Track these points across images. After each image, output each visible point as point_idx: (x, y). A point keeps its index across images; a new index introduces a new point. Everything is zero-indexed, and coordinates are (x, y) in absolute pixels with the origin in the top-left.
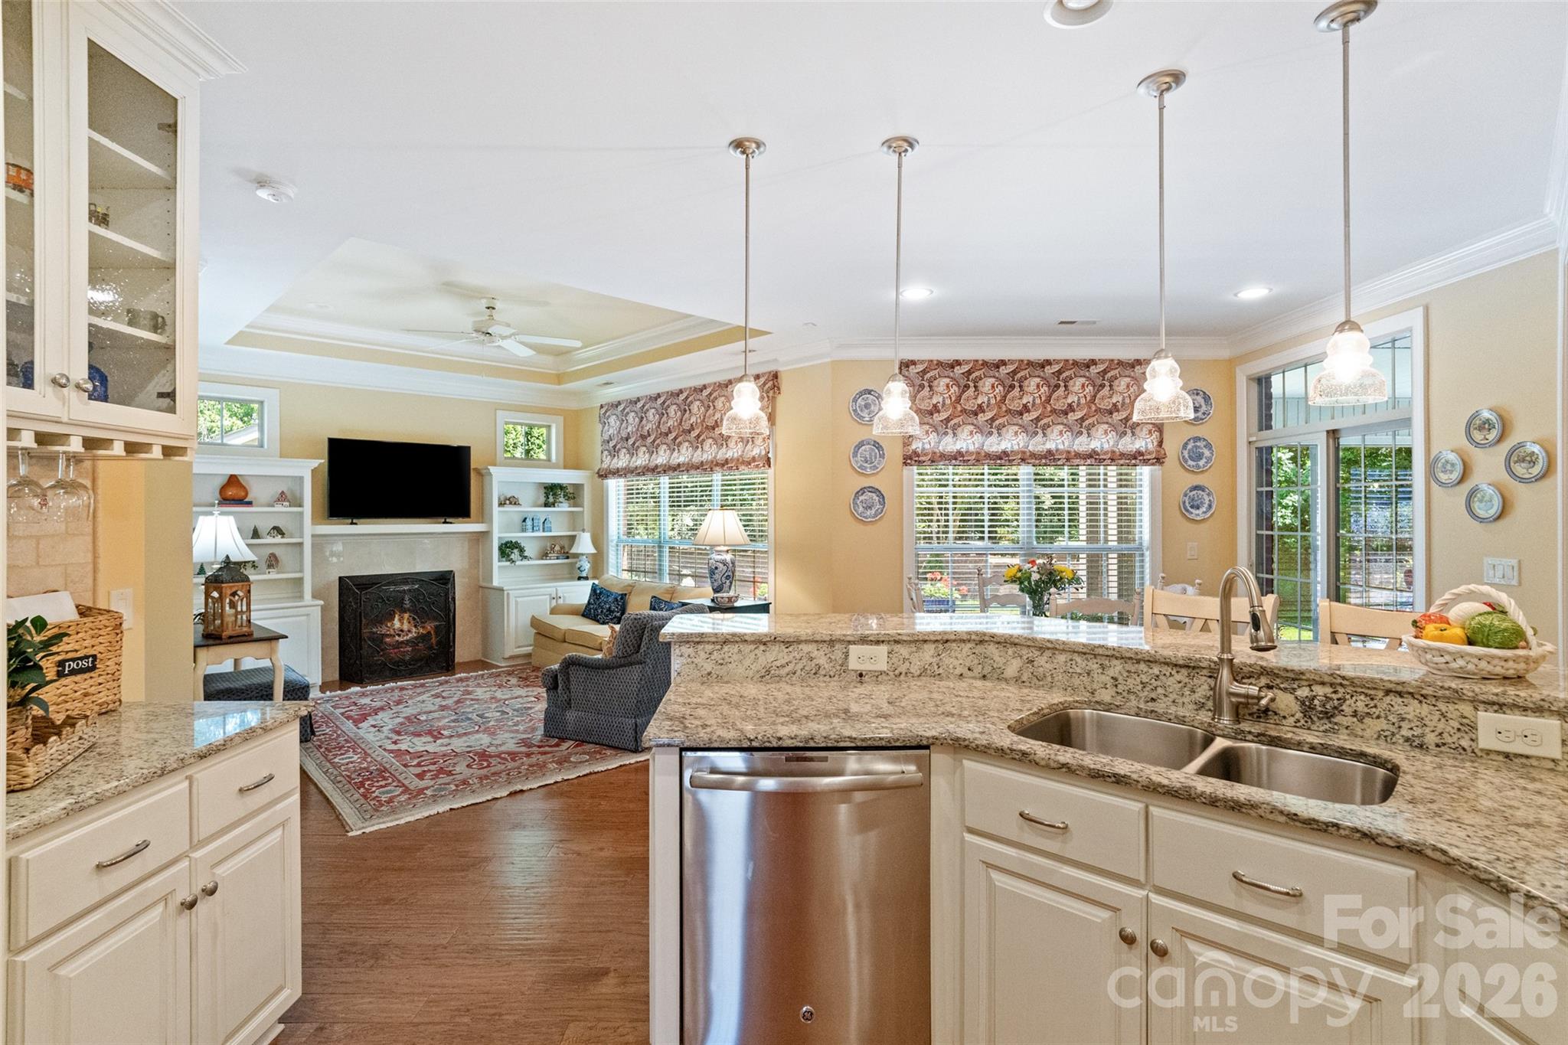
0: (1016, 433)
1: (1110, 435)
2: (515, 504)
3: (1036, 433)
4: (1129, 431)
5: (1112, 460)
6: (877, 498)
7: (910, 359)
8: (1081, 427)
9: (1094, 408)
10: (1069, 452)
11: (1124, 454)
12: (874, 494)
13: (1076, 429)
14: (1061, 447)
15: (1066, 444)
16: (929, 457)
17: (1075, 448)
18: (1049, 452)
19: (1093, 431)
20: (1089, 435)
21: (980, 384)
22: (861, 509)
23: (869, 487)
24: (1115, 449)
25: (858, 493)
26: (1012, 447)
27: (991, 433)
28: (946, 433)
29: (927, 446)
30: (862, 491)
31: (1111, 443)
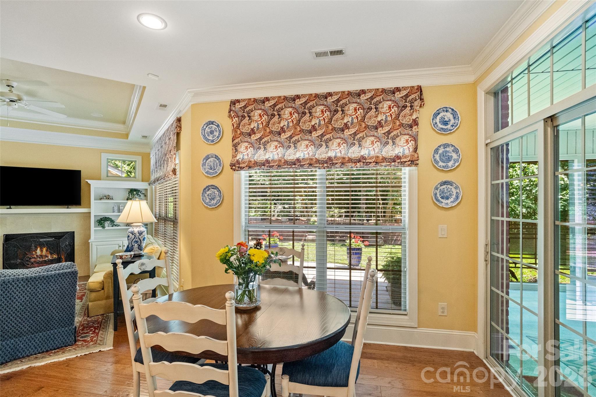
0: (307, 146)
1: (376, 145)
2: (108, 199)
3: (321, 146)
4: (390, 141)
5: (377, 163)
6: (218, 193)
7: (237, 99)
8: (354, 140)
9: (363, 125)
10: (344, 158)
11: (385, 159)
12: (215, 190)
13: (350, 141)
14: (339, 155)
15: (343, 152)
16: (246, 164)
17: (349, 155)
18: (330, 158)
19: (363, 143)
20: (360, 145)
21: (282, 112)
22: (208, 200)
23: (212, 185)
24: (379, 155)
25: (205, 189)
26: (304, 156)
27: (289, 147)
28: (259, 148)
29: (246, 157)
30: (208, 188)
31: (376, 151)
